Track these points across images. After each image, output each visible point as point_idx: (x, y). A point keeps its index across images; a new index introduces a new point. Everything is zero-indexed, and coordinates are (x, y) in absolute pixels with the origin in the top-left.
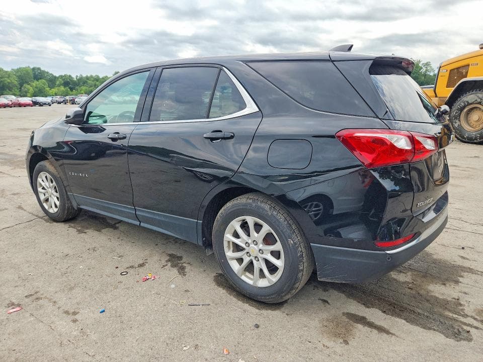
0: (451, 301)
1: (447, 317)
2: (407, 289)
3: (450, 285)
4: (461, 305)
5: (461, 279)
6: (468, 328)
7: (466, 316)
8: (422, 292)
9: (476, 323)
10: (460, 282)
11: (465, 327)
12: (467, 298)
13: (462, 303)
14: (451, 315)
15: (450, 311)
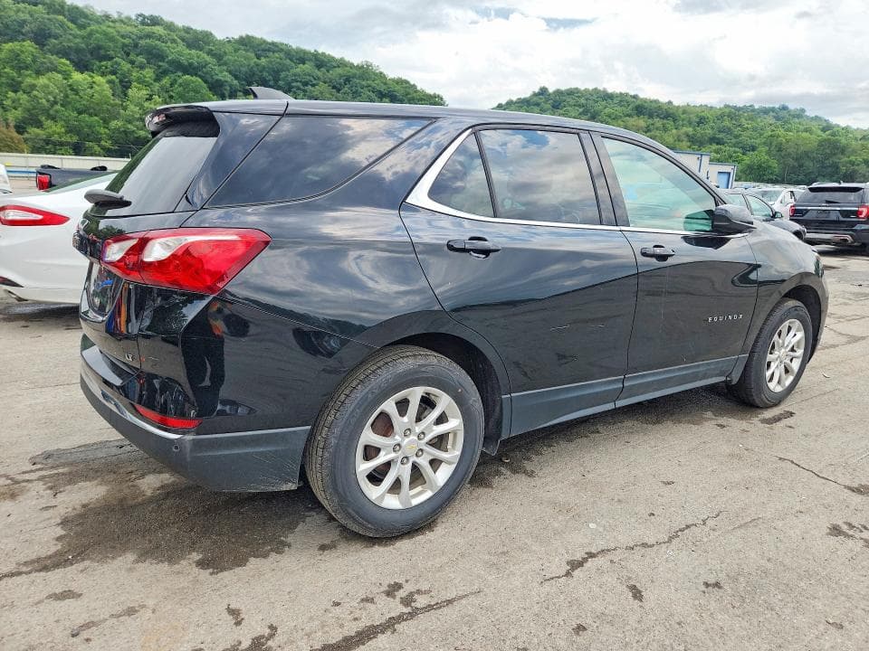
0: (65, 485)
1: (64, 465)
2: (134, 469)
3: (75, 509)
4: (51, 488)
5: (60, 532)
6: (34, 467)
7: (41, 478)
8: (112, 477)
9: (27, 477)
10: (59, 524)
11: (39, 466)
12: (43, 502)
13: (48, 491)
14: (61, 470)
15: (63, 474)
